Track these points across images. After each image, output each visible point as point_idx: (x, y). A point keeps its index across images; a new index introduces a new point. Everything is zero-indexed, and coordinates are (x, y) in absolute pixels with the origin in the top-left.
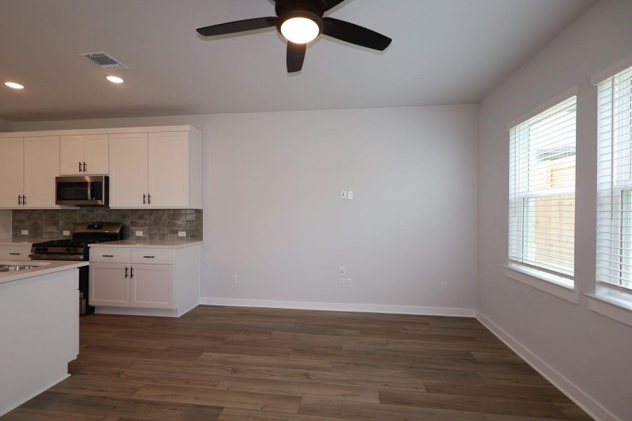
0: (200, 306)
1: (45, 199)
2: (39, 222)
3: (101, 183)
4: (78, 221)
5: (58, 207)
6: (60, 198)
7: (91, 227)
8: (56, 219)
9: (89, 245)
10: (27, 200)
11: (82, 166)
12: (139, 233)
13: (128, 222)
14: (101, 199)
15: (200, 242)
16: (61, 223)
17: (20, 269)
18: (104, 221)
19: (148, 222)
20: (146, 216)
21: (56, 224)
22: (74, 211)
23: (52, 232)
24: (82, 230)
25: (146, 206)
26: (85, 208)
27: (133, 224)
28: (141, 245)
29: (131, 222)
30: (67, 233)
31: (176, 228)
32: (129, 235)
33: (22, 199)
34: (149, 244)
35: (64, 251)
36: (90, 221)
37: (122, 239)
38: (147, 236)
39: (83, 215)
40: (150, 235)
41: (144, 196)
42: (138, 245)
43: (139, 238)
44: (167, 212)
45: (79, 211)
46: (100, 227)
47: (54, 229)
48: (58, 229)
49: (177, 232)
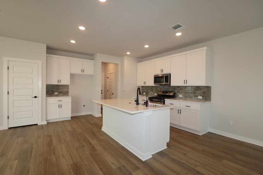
0: (209, 132)
1: (151, 83)
2: (148, 90)
3: (168, 76)
4: (159, 90)
5: (154, 85)
6: (155, 82)
7: (164, 92)
8: (153, 89)
9: (165, 99)
10: (146, 83)
11: (162, 71)
12: (180, 96)
13: (176, 91)
14: (168, 82)
15: (210, 102)
16: (154, 90)
17: (153, 106)
18: (167, 90)
19: (184, 91)
20: (184, 89)
21: (153, 91)
22: (158, 87)
23: (151, 94)
24: (161, 93)
25: (185, 85)
26: (161, 86)
27: (178, 92)
28: (181, 101)
29: (178, 91)
30: (156, 94)
31: (197, 95)
32: (176, 96)
33: (145, 83)
34: (185, 101)
35: (157, 101)
36: (163, 90)
37: (174, 98)
38: (184, 97)
39: (161, 88)
40: (185, 97)
41: (184, 81)
42: (180, 101)
43: (180, 98)
44: (193, 87)
45: (160, 86)
46: (167, 93)
47: (152, 93)
48: (153, 93)
49: (197, 96)
